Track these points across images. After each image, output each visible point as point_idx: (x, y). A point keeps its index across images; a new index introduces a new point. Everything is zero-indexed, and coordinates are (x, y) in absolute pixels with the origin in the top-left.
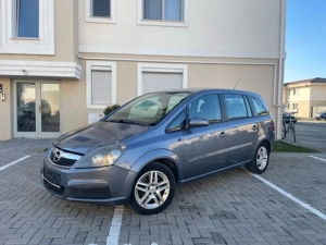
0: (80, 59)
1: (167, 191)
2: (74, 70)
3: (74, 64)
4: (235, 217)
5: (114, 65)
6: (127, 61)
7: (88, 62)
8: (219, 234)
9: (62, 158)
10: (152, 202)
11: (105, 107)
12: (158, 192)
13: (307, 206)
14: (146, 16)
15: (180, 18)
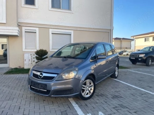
0: (20, 26)
1: (93, 88)
2: (17, 31)
3: (17, 28)
4: (121, 97)
5: (37, 30)
6: (44, 28)
7: (23, 27)
8: (122, 105)
9: (44, 76)
10: (87, 94)
11: (36, 50)
12: (90, 89)
13: (143, 90)
14: (53, 6)
15: (69, 8)
